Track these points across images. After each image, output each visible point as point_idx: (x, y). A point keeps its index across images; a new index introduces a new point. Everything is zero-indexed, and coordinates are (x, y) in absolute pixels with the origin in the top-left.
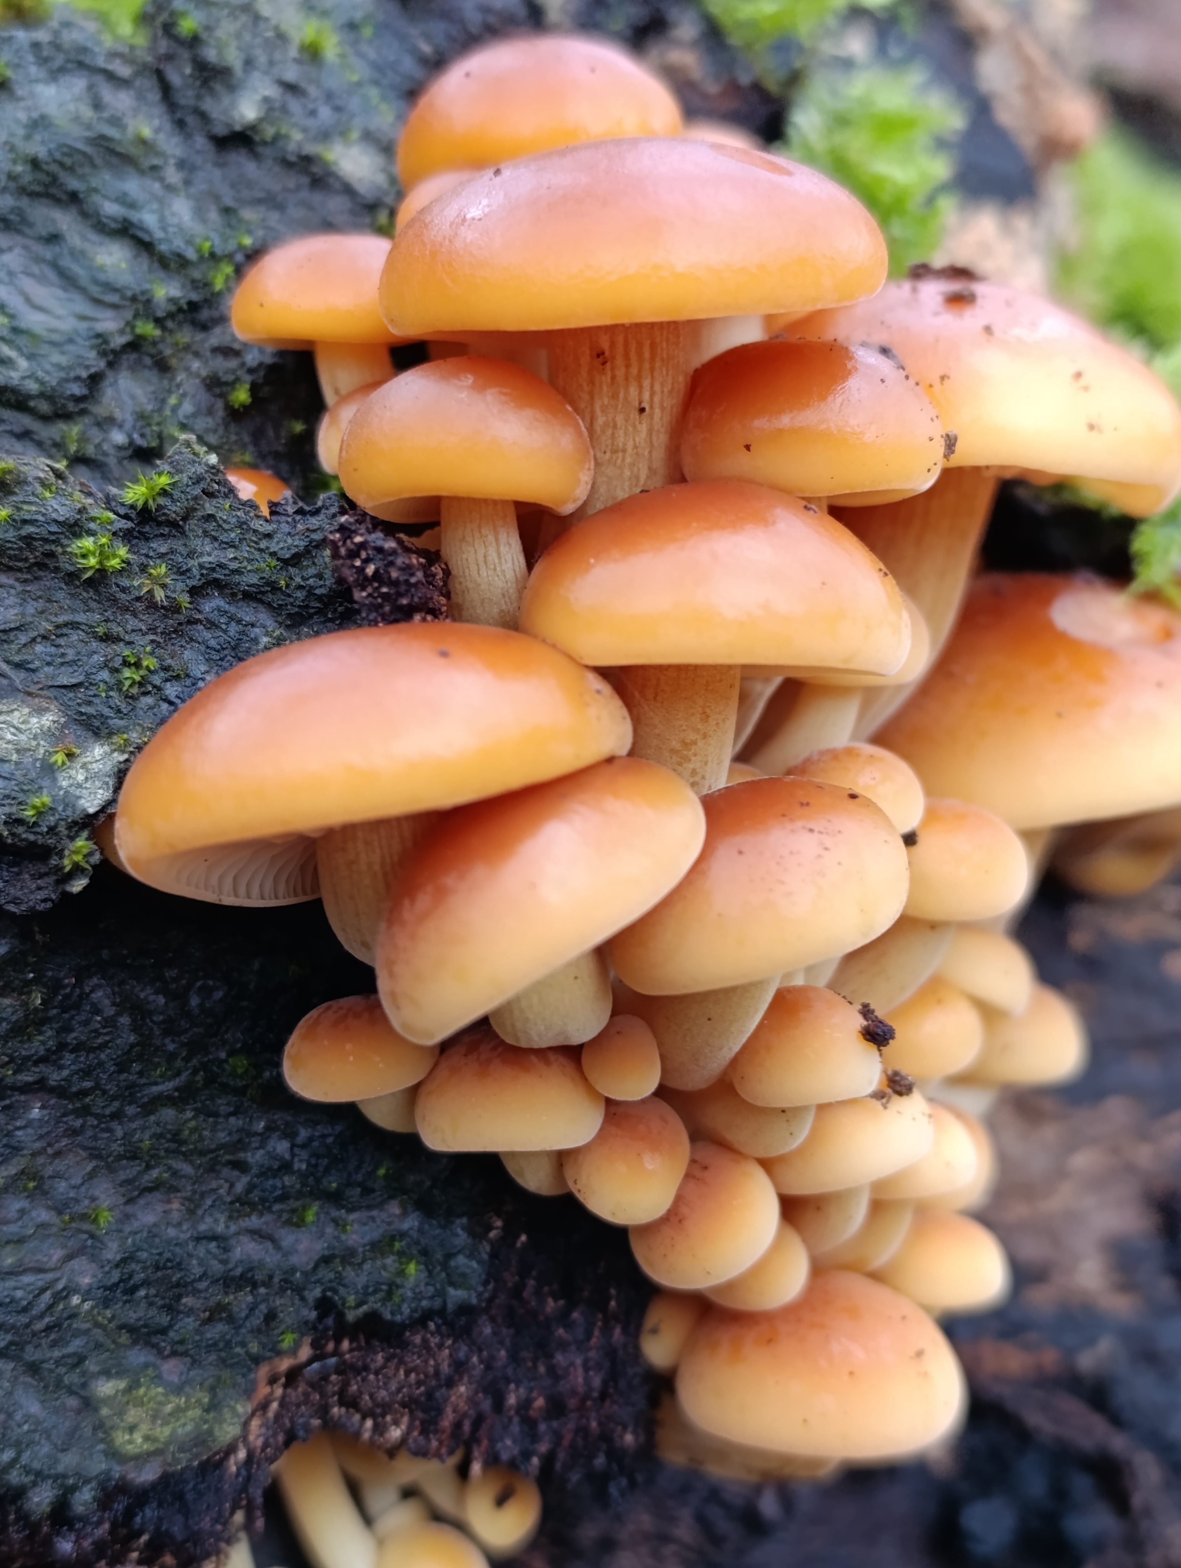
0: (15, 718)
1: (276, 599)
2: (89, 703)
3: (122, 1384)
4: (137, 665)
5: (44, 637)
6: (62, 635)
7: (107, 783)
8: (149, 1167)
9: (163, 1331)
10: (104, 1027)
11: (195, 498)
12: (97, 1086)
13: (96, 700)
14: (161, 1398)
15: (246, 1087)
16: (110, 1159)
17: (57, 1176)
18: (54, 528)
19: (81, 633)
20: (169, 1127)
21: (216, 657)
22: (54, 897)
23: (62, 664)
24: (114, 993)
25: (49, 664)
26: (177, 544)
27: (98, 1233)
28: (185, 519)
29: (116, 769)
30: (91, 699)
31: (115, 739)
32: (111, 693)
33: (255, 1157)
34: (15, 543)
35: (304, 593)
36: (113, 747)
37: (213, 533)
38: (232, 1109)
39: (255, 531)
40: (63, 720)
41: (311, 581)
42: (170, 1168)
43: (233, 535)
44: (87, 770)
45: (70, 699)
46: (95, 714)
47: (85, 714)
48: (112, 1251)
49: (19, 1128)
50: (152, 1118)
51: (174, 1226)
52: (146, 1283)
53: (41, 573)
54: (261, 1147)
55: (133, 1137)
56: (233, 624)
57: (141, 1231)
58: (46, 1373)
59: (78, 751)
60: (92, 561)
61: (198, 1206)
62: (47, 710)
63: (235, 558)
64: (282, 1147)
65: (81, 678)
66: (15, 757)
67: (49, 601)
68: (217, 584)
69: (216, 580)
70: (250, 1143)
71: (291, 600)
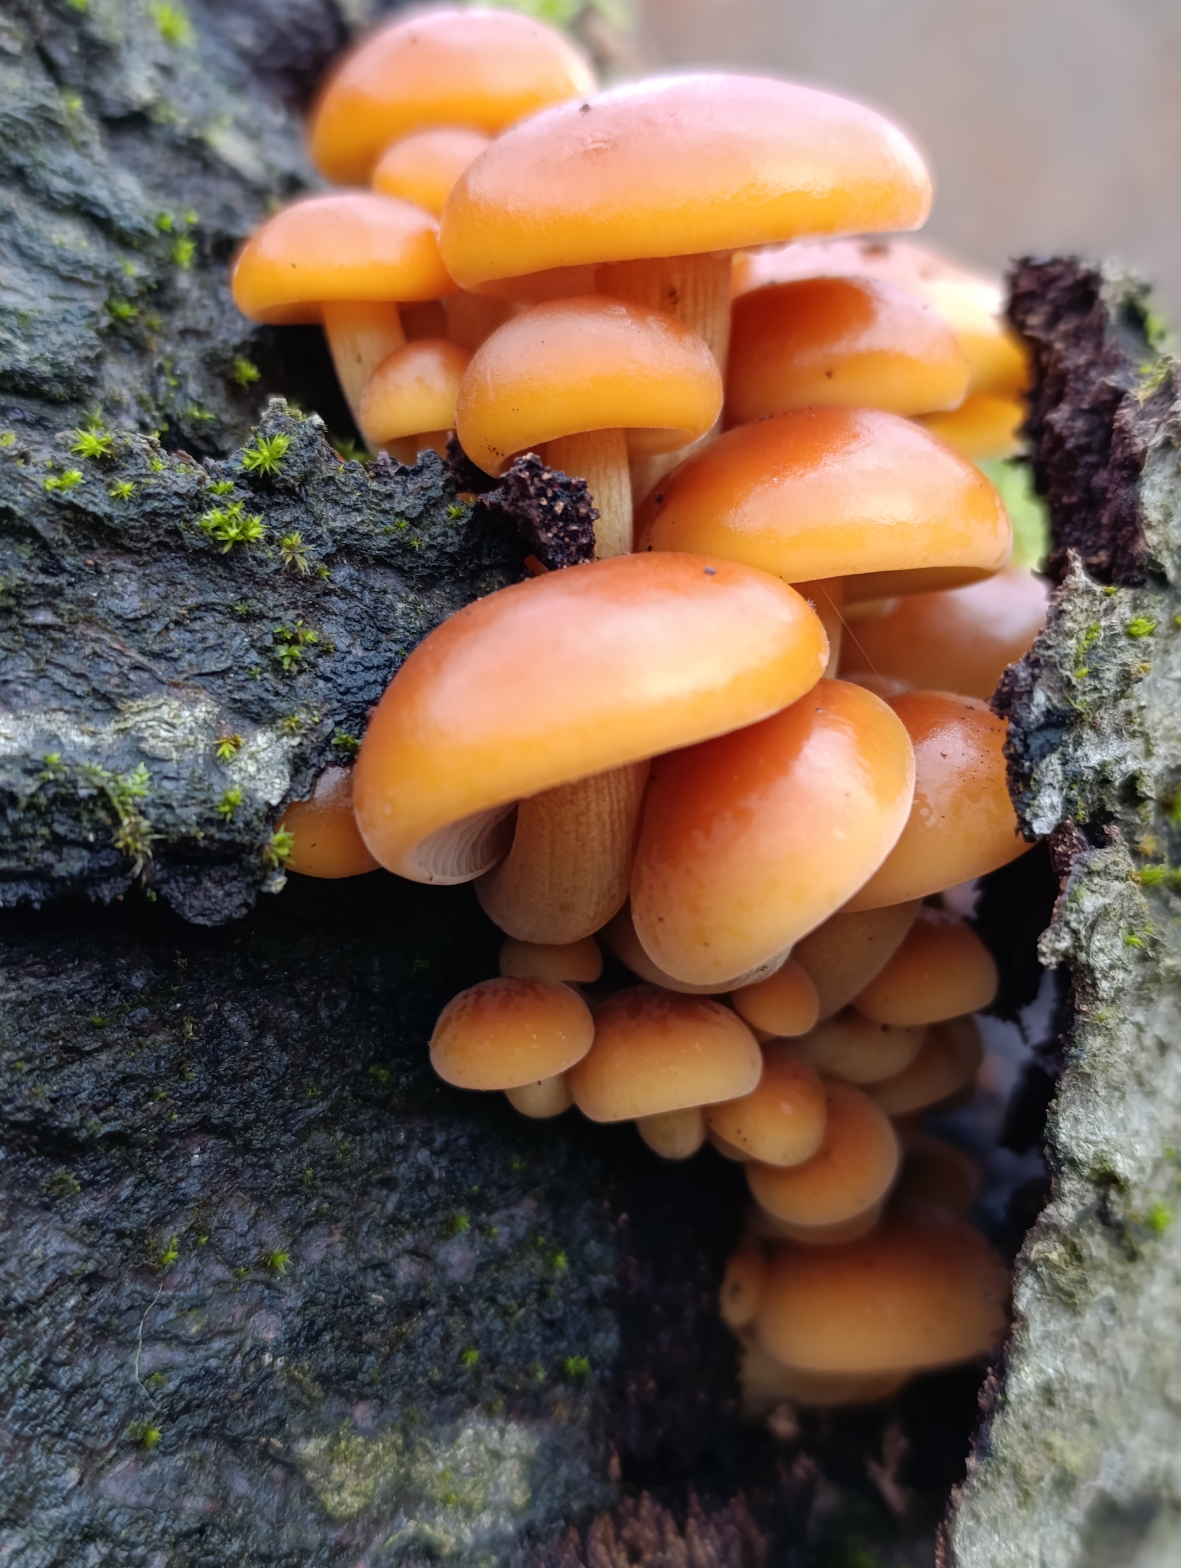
0: (165, 712)
1: (407, 562)
2: (242, 688)
3: (324, 1443)
4: (294, 641)
5: (177, 623)
6: (195, 619)
7: (282, 772)
8: (308, 1200)
9: (351, 1375)
10: (254, 1052)
11: (313, 461)
12: (257, 1120)
13: (251, 685)
14: (360, 1449)
15: (390, 1096)
16: (272, 1197)
17: (223, 1226)
18: (176, 502)
19: (217, 614)
20: (323, 1152)
21: (358, 628)
22: (250, 901)
23: (205, 649)
24: (250, 1016)
25: (190, 651)
26: (298, 512)
27: (273, 1281)
28: (302, 484)
29: (290, 755)
30: (245, 684)
31: (280, 722)
32: (266, 675)
33: (402, 1170)
34: (137, 521)
35: (435, 553)
36: (279, 733)
37: (335, 497)
38: (375, 1124)
39: (375, 492)
40: (217, 710)
41: (440, 540)
42: (326, 1197)
43: (354, 498)
44: (257, 761)
45: (219, 687)
46: (252, 698)
47: (241, 701)
48: (293, 1299)
49: (181, 1180)
50: (305, 1146)
51: (341, 1260)
52: (330, 1326)
53: (159, 554)
54: (405, 1160)
55: (291, 1169)
56: (366, 592)
57: (312, 1271)
58: (249, 1447)
59: (242, 741)
60: (233, 532)
61: (357, 1235)
62: (196, 701)
63: (363, 522)
64: (423, 1156)
65: (230, 662)
66: (175, 755)
67: (173, 583)
68: (348, 551)
69: (347, 546)
70: (394, 1157)
71: (422, 561)
